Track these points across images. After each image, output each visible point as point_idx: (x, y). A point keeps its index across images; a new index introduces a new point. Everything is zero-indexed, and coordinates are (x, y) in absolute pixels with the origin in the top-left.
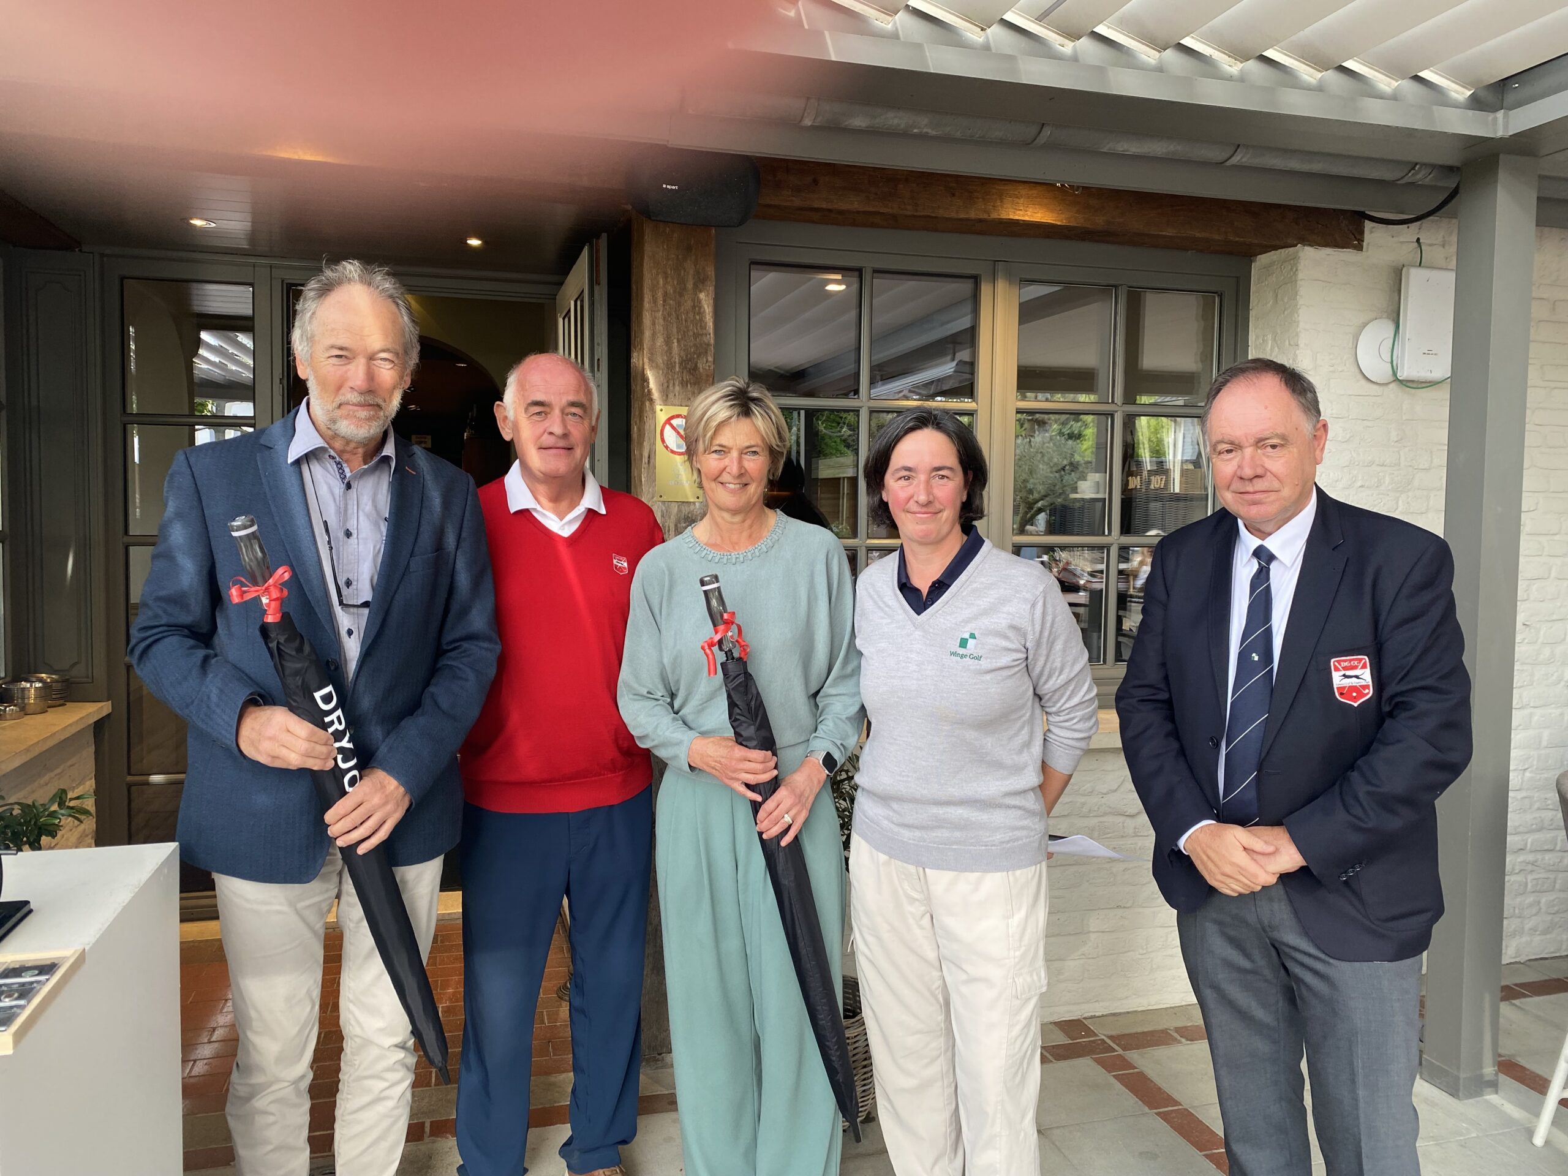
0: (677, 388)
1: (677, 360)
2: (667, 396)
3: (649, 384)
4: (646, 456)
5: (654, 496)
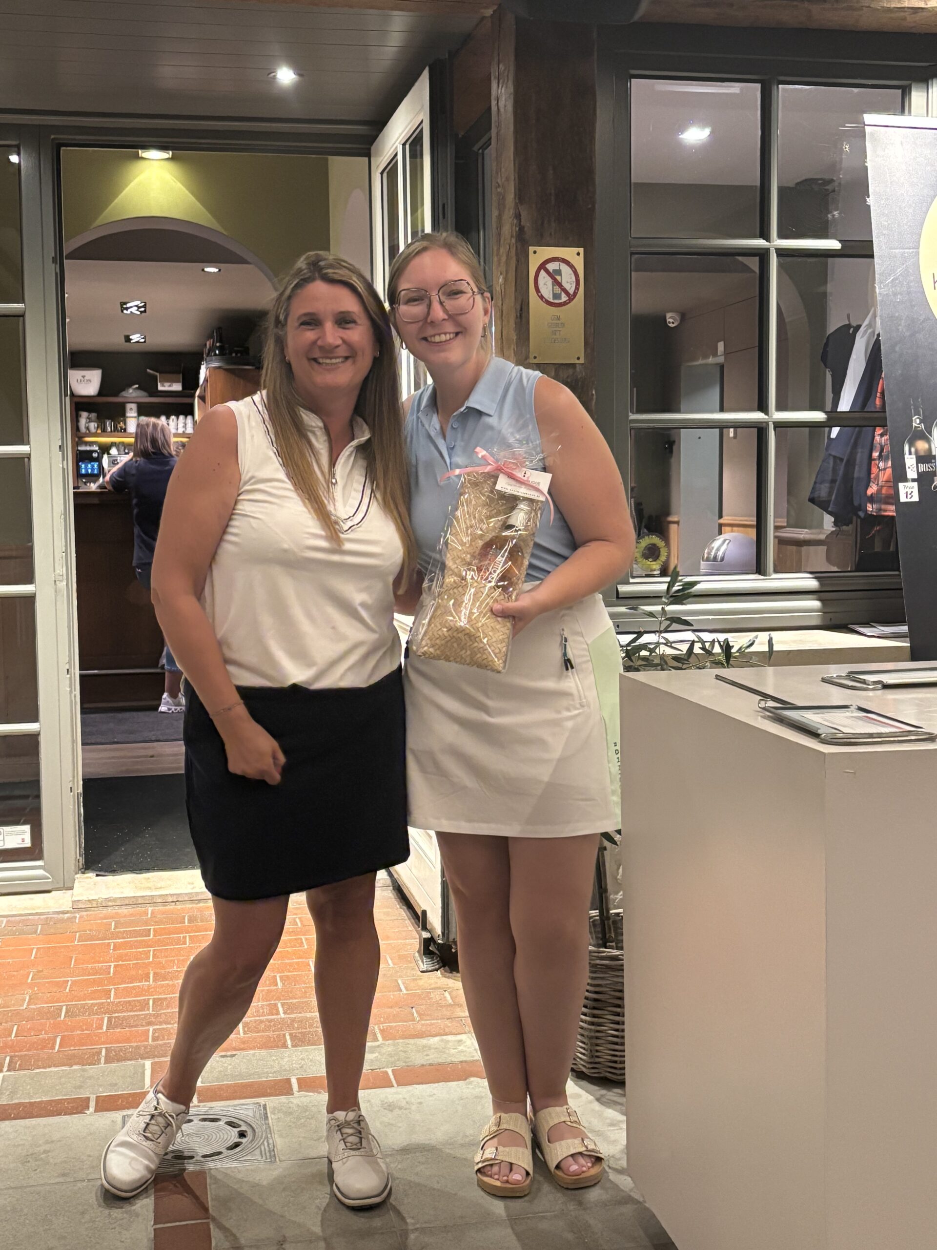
0: (553, 225)
1: (553, 191)
2: (542, 236)
3: (520, 221)
4: (518, 307)
5: (527, 358)
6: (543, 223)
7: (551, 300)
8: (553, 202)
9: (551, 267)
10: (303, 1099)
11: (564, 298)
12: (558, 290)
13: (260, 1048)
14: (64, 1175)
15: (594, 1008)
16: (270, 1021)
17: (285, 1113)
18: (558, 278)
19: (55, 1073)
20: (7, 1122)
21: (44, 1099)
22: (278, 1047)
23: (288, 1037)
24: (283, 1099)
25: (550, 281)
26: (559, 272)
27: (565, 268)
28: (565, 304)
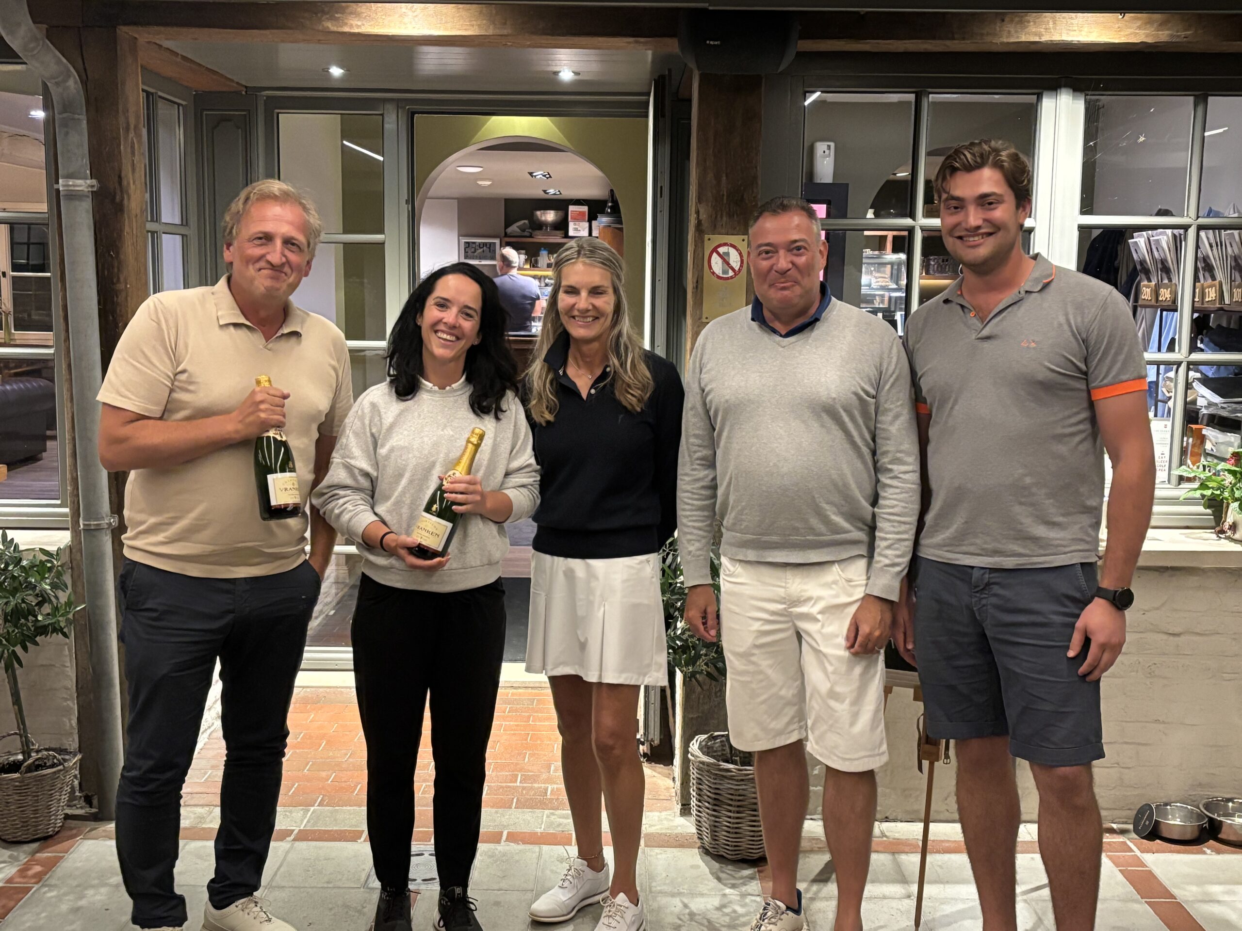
0: (725, 218)
1: (725, 193)
2: (715, 226)
3: (698, 215)
4: (695, 281)
5: (700, 318)
6: (716, 217)
7: (721, 275)
8: (725, 201)
9: (721, 250)
10: (507, 848)
11: (731, 273)
12: (726, 267)
13: (492, 807)
14: (328, 882)
15: (715, 805)
16: (509, 787)
17: (491, 857)
18: (726, 258)
19: (349, 811)
20: (305, 842)
21: (335, 828)
22: (505, 807)
23: (515, 800)
24: (492, 846)
25: (720, 261)
26: (728, 254)
27: (732, 252)
28: (732, 277)
